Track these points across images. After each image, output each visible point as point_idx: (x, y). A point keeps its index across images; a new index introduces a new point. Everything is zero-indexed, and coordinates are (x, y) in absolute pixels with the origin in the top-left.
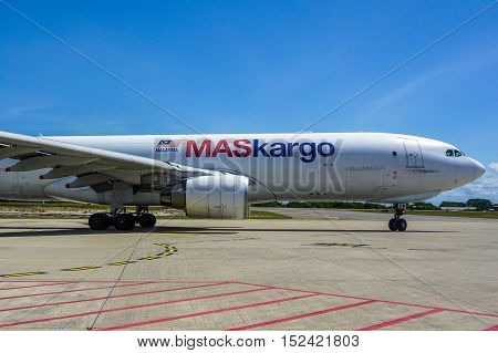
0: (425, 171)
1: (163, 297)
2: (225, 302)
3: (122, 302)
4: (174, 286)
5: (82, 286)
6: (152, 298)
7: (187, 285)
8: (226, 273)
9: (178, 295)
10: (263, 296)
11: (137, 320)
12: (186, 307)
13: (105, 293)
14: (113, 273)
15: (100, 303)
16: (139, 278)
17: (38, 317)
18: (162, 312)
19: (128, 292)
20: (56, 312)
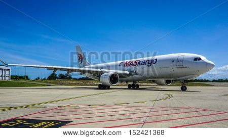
0: (183, 67)
1: (169, 112)
2: (191, 115)
3: (155, 114)
4: (172, 108)
5: (141, 108)
6: (165, 113)
7: (177, 108)
8: (191, 105)
9: (174, 112)
10: (205, 113)
11: (160, 120)
12: (177, 116)
13: (149, 110)
14: (151, 104)
15: (147, 114)
16: (160, 106)
17: (127, 117)
18: (169, 117)
19: (156, 110)
20: (133, 116)
